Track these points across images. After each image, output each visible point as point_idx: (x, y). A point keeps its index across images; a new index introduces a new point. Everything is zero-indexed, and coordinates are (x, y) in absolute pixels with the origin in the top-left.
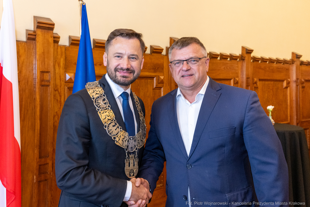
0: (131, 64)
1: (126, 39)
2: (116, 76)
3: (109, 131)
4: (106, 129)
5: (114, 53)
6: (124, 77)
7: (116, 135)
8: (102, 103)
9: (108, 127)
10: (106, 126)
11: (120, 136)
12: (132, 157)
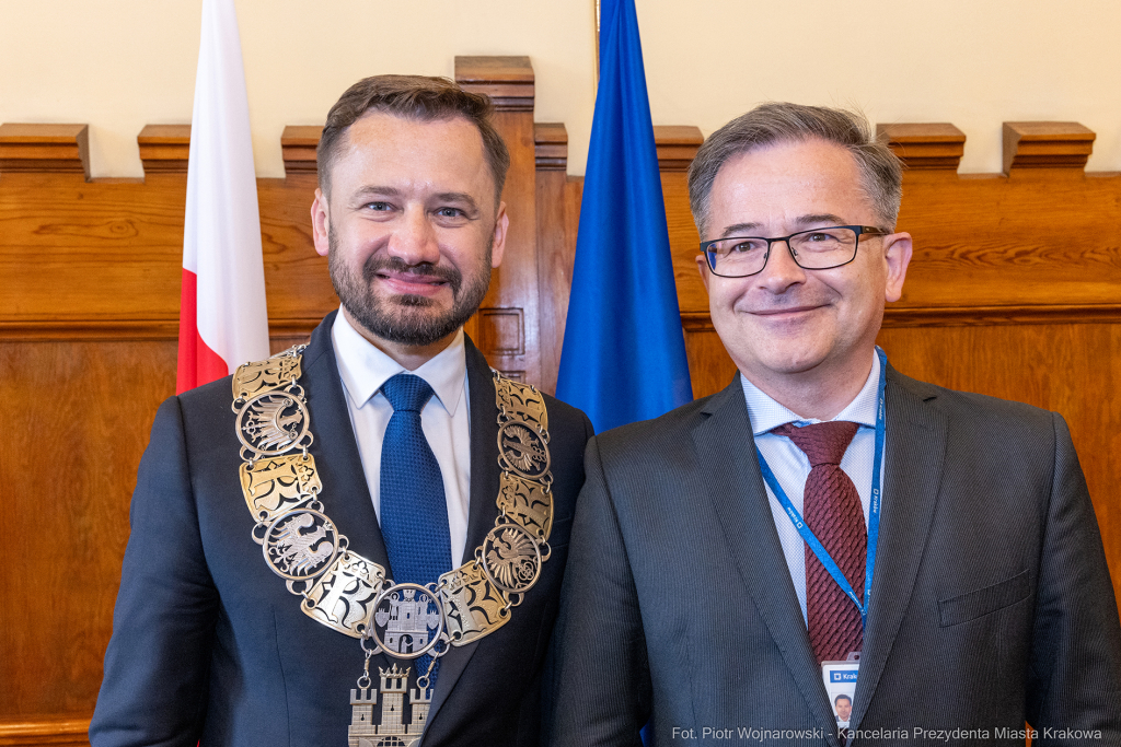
0: (441, 241)
1: (413, 120)
2: (370, 299)
3: (273, 551)
4: (264, 542)
5: (355, 189)
6: (406, 301)
7: (312, 570)
8: (273, 428)
9: (275, 532)
10: (261, 531)
11: (334, 577)
12: (394, 682)
